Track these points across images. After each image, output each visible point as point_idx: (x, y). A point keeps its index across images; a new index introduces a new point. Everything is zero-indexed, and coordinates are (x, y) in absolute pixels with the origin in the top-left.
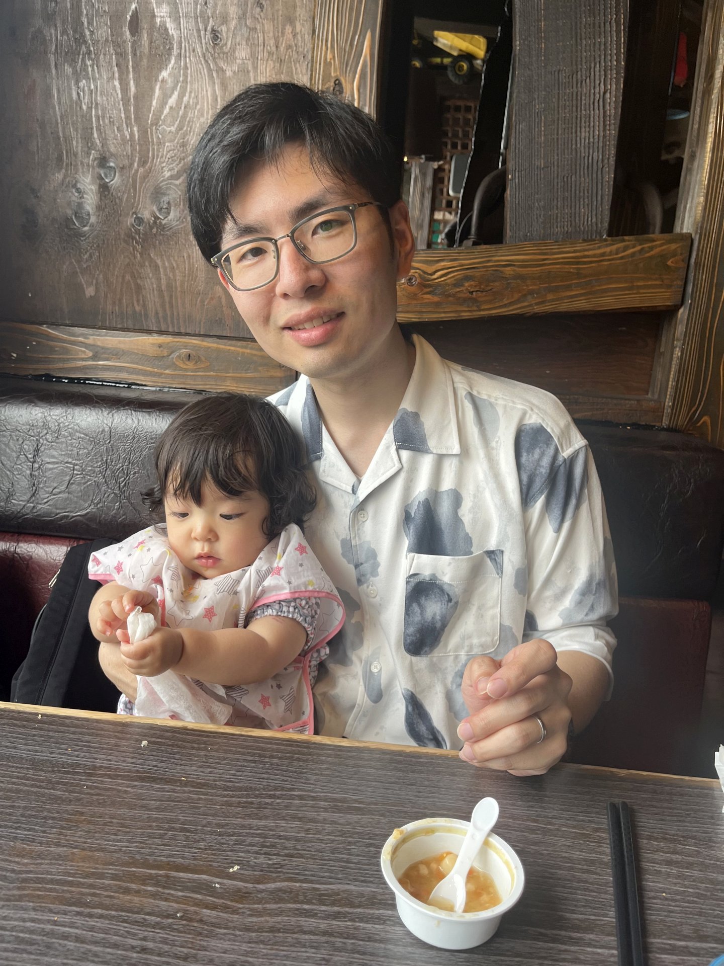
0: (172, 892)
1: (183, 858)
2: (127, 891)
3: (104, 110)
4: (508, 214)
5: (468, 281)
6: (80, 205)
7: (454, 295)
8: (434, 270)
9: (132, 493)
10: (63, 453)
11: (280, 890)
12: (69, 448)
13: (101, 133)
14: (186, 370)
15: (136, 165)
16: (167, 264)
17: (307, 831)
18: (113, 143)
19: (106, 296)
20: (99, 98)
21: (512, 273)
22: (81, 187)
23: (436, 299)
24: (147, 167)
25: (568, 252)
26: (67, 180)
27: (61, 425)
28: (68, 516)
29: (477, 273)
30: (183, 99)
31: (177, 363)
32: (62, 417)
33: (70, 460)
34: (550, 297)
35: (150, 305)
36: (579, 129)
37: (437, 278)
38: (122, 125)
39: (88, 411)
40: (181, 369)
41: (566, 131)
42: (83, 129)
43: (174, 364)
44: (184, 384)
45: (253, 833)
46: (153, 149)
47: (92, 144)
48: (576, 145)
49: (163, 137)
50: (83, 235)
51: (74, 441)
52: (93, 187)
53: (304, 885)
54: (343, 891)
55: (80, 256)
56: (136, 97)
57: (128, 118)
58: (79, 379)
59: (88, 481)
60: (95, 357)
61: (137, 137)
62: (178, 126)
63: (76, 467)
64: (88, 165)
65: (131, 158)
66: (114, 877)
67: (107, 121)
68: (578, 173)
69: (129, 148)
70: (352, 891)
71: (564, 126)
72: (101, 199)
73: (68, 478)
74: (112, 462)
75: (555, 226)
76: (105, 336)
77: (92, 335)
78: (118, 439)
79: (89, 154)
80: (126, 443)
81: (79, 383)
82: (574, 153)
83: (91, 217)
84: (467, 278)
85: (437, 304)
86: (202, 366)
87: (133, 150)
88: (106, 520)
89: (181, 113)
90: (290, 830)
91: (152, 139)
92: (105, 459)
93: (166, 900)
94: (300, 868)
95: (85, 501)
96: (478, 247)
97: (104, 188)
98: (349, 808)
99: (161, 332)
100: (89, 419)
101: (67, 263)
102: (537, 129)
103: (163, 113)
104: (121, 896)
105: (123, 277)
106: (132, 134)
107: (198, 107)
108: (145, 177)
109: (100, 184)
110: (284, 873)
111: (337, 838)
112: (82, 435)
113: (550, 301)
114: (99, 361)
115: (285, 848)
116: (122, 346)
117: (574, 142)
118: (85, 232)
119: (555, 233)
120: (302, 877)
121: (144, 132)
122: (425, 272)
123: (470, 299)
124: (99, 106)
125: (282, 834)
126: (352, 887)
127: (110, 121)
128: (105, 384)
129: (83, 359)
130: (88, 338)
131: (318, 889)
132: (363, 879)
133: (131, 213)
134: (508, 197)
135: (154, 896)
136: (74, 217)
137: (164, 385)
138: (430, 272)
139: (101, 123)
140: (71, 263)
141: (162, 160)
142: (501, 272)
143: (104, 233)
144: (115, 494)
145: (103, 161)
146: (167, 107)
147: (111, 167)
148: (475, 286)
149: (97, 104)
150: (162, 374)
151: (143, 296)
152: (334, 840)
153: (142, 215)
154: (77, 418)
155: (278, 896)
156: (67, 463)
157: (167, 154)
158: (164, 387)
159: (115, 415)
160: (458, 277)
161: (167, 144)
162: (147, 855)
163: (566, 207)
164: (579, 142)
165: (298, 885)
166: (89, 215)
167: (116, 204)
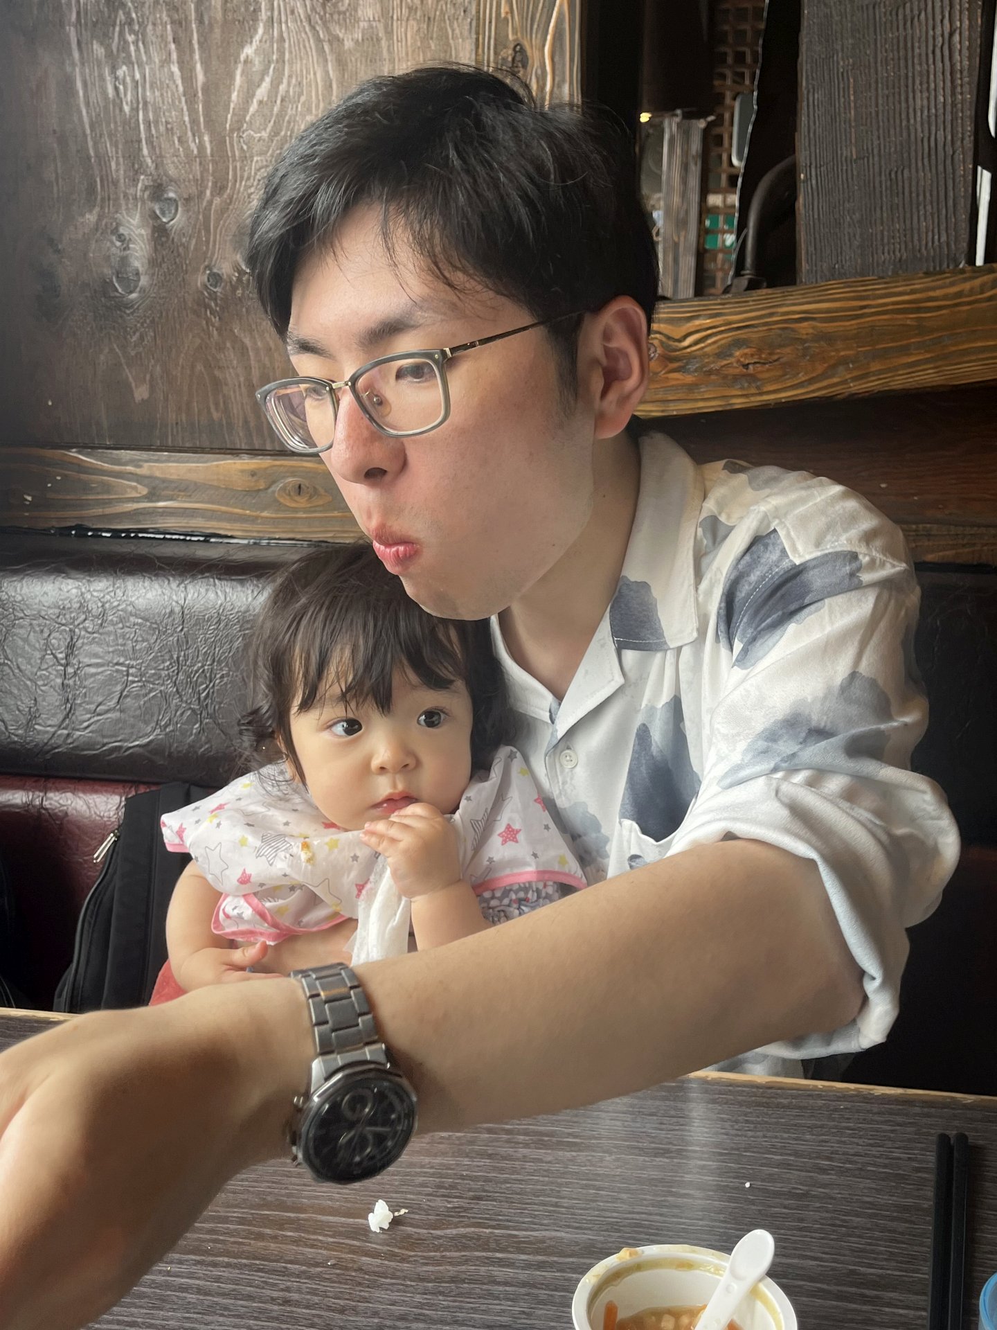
0: (320, 1238)
1: (331, 1200)
2: (260, 1237)
3: (157, 110)
4: (802, 236)
5: (739, 348)
6: (124, 261)
7: (717, 372)
8: (683, 334)
9: (220, 708)
10: (111, 649)
11: (464, 1236)
12: (120, 641)
13: (153, 148)
14: (295, 510)
15: (208, 192)
16: (259, 343)
17: (501, 1170)
18: (173, 162)
19: (166, 399)
20: (148, 94)
21: (811, 331)
22: (126, 233)
23: (689, 379)
24: (225, 196)
25: (902, 293)
26: (104, 223)
27: (107, 606)
28: (120, 747)
29: (753, 335)
30: (278, 87)
31: (281, 500)
32: (108, 593)
33: (122, 660)
34: (875, 366)
35: (235, 409)
36: (911, 95)
37: (690, 346)
38: (186, 134)
39: (147, 583)
40: (288, 509)
41: (891, 99)
42: (126, 142)
43: (276, 501)
44: (293, 532)
45: (425, 1173)
46: (235, 169)
47: (141, 166)
48: (908, 121)
49: (248, 148)
50: (128, 305)
51: (128, 630)
52: (143, 232)
53: (496, 1231)
54: (550, 1239)
55: (125, 338)
56: (206, 89)
57: (194, 121)
58: (128, 531)
59: (151, 691)
60: (152, 496)
61: (209, 151)
62: (272, 130)
63: (131, 671)
64: (135, 198)
65: (200, 183)
66: (242, 1221)
67: (162, 129)
68: (913, 166)
69: (197, 168)
70: (562, 1238)
71: (886, 92)
72: (156, 250)
73: (119, 688)
74: (186, 661)
75: (880, 251)
76: (168, 461)
77: (146, 461)
78: (195, 625)
79: (135, 181)
80: (208, 630)
81: (127, 537)
82: (905, 134)
83: (142, 278)
84: (738, 343)
85: (691, 387)
86: (321, 502)
87: (204, 170)
88: (179, 752)
89: (276, 109)
90: (477, 1169)
91: (233, 151)
92: (175, 656)
93: (312, 1246)
94: (491, 1212)
95: (146, 723)
96: (754, 293)
97: (160, 233)
98: (559, 1143)
99: (254, 452)
100: (149, 595)
101: (106, 350)
102: (842, 100)
103: (248, 112)
104: (252, 1242)
105: (193, 367)
106: (201, 147)
107: (303, 99)
108: (223, 211)
109: (154, 227)
110: (469, 1218)
111: (541, 1179)
112: (140, 621)
113: (874, 374)
114: (158, 501)
115: (470, 1190)
116: (193, 477)
117: (904, 116)
118: (132, 301)
119: (881, 262)
120: (494, 1223)
121: (219, 143)
122: (669, 338)
123: (744, 375)
124: (150, 108)
125: (465, 1173)
126: (563, 1234)
127: (167, 129)
128: (168, 536)
129: (133, 500)
130: (140, 467)
131: (515, 1236)
132: (578, 1225)
133: (202, 267)
134: (802, 208)
135: (296, 1242)
136: (114, 280)
137: (261, 535)
138: (677, 337)
139: (153, 131)
140: (112, 350)
141: (249, 183)
142: (793, 330)
143: (161, 302)
144: (193, 711)
145: (157, 191)
146: (255, 101)
147: (170, 199)
148: (752, 355)
149: (145, 103)
150: (257, 517)
151: (224, 396)
152: (538, 1181)
153: (220, 269)
154: (130, 594)
155: (460, 1243)
156: (117, 664)
157: (256, 174)
158: (261, 539)
159: (190, 587)
160: (723, 342)
161: (255, 159)
162: (282, 1196)
163: (896, 220)
164: (911, 115)
165: (487, 1231)
166: (137, 274)
167: (179, 255)
